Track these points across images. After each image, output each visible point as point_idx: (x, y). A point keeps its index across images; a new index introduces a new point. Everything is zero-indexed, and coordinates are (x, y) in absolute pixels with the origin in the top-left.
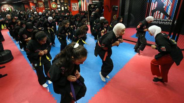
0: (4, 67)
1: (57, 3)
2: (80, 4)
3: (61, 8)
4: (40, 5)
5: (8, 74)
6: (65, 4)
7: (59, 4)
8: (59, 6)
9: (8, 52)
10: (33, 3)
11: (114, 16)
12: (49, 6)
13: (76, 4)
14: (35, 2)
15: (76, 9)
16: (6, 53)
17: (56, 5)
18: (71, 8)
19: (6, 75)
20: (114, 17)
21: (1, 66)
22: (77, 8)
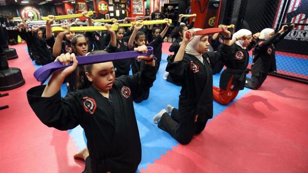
0: (7, 95)
1: (108, 3)
2: (148, 4)
3: (114, 12)
4: (81, 7)
5: (9, 106)
6: (123, 6)
7: (111, 5)
8: (111, 9)
9: (16, 72)
10: (70, 3)
11: (210, 19)
12: (95, 8)
13: (140, 2)
14: (72, 2)
15: (139, 12)
16: (13, 72)
17: (106, 6)
18: (130, 9)
19: (7, 107)
20: (209, 22)
21: (2, 93)
22: (141, 9)
